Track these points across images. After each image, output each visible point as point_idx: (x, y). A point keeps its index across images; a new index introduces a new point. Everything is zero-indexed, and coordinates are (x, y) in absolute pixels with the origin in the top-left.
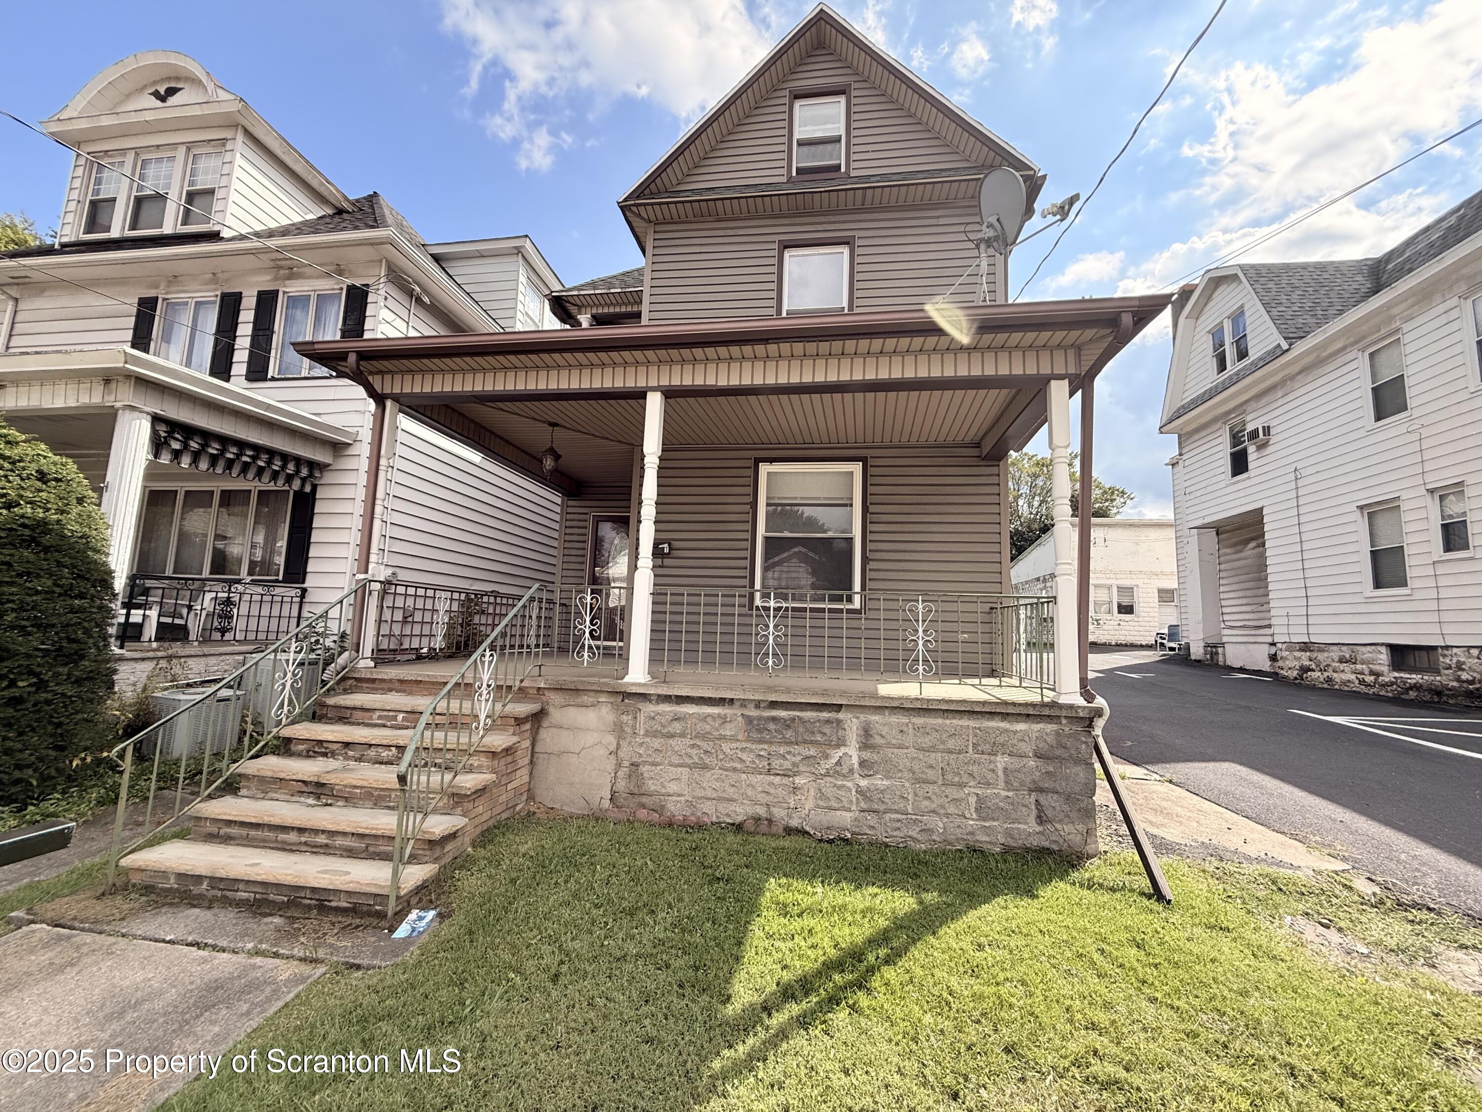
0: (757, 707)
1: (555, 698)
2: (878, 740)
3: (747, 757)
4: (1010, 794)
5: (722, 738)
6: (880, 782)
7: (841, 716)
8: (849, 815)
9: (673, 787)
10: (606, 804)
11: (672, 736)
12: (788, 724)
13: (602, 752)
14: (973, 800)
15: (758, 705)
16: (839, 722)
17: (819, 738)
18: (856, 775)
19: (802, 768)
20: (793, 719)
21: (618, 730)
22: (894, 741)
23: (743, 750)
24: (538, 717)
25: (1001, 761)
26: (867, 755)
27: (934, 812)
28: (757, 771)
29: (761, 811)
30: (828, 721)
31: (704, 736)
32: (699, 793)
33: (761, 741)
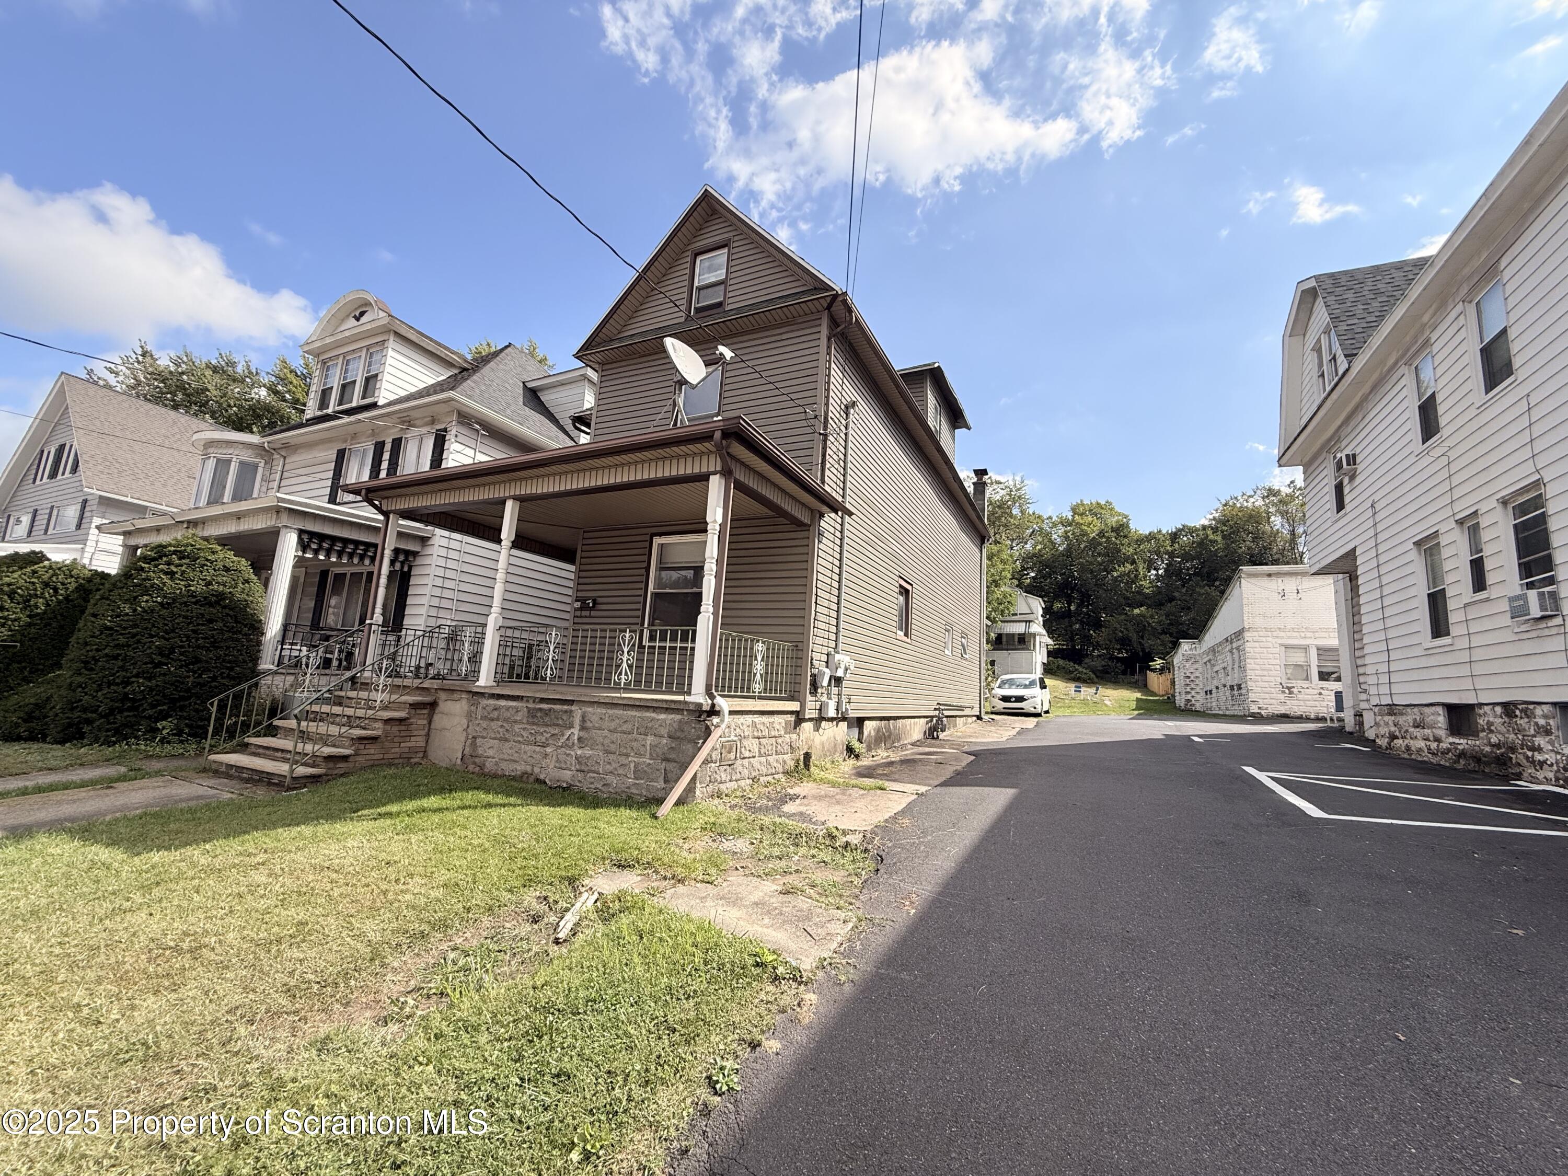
0: (534, 702)
1: (442, 696)
2: (589, 724)
3: (525, 734)
4: (651, 762)
5: (515, 722)
6: (588, 752)
7: (573, 708)
8: (570, 773)
9: (491, 753)
10: (459, 761)
11: (493, 720)
12: (547, 713)
13: (461, 729)
14: (632, 765)
15: (534, 700)
16: (571, 711)
17: (560, 722)
18: (576, 747)
19: (551, 742)
20: (550, 710)
21: (470, 716)
22: (597, 725)
23: (524, 729)
24: (433, 705)
25: (650, 739)
26: (582, 734)
27: (611, 772)
28: (528, 743)
29: (529, 769)
30: (566, 712)
31: (506, 720)
32: (502, 756)
33: (534, 724)
